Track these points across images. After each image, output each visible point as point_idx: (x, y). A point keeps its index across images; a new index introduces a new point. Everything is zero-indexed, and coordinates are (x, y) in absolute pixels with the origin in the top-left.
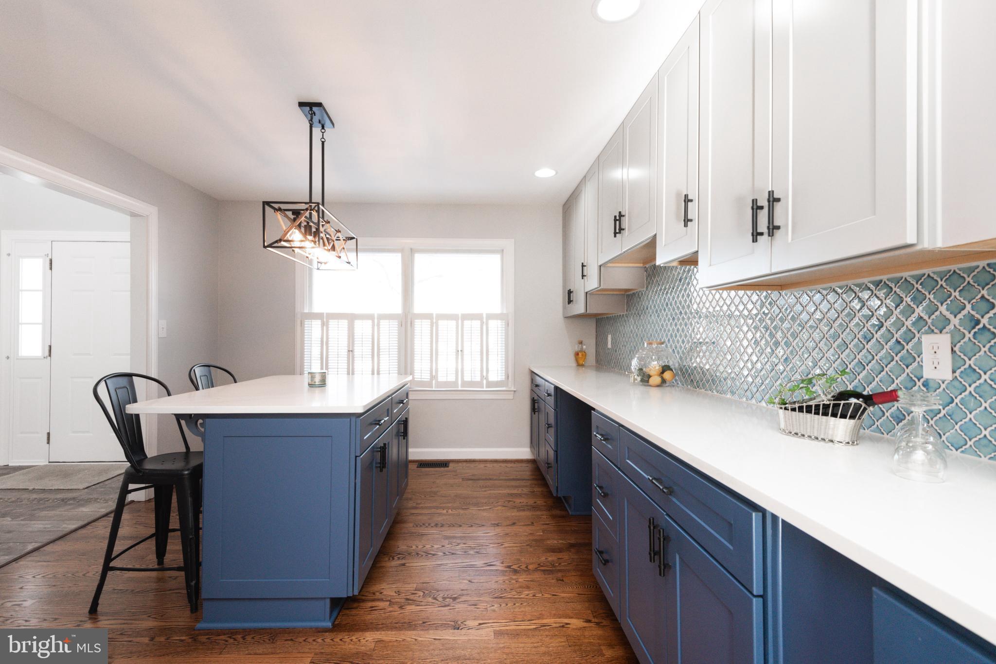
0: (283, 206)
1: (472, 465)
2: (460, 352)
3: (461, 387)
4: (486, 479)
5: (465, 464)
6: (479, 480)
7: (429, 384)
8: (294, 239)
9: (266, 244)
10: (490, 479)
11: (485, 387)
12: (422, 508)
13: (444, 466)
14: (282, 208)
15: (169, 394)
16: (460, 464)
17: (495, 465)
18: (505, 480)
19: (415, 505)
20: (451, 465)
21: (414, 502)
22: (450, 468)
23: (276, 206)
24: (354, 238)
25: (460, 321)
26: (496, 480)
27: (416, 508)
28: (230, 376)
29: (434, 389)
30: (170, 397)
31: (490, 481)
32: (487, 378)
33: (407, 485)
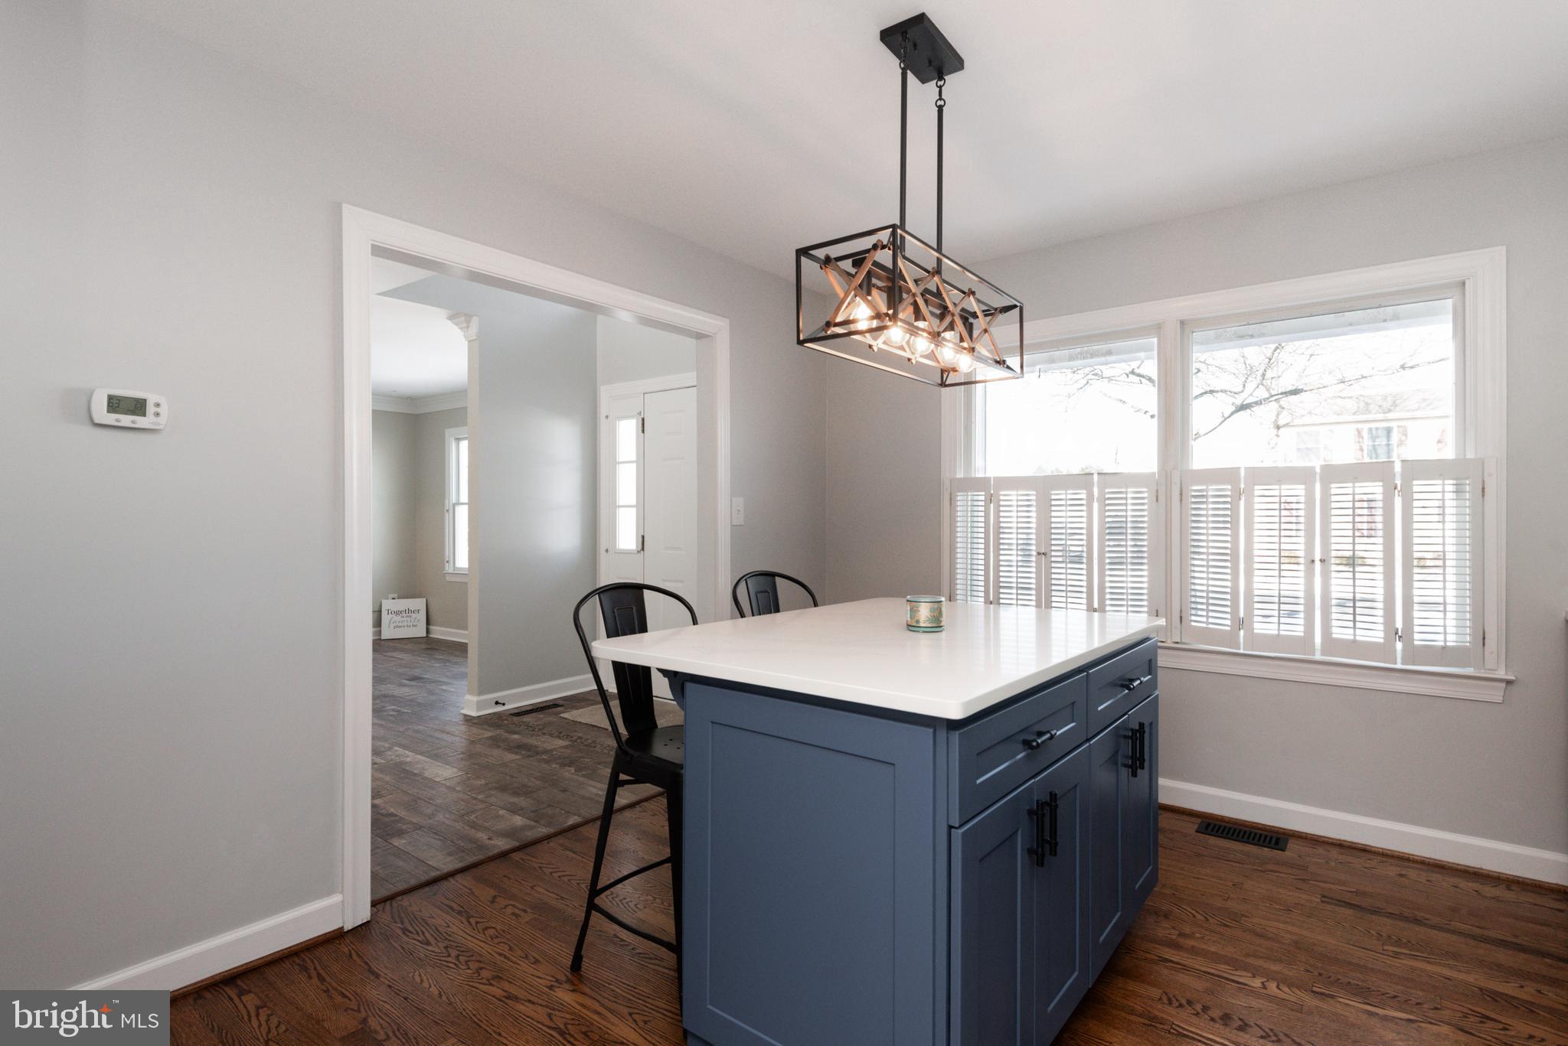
0: (835, 251)
1: (1358, 862)
2: (1318, 564)
3: (1322, 654)
4: (1402, 917)
5: (1334, 853)
6: (1375, 912)
7: (1231, 637)
8: (857, 317)
9: (801, 338)
10: (1417, 921)
11: (1399, 660)
12: (1193, 951)
13: (1272, 845)
14: (833, 256)
15: (695, 622)
16: (1320, 850)
17: (1436, 877)
18: (1474, 937)
19: (1174, 937)
20: (1293, 848)
21: (1174, 928)
22: (1286, 853)
23: (820, 253)
24: (1015, 306)
25: (1318, 487)
26: (1433, 927)
27: (1176, 946)
28: (805, 591)
29: (1241, 651)
30: (696, 626)
31: (1417, 928)
32: (1406, 635)
33: (1153, 879)
